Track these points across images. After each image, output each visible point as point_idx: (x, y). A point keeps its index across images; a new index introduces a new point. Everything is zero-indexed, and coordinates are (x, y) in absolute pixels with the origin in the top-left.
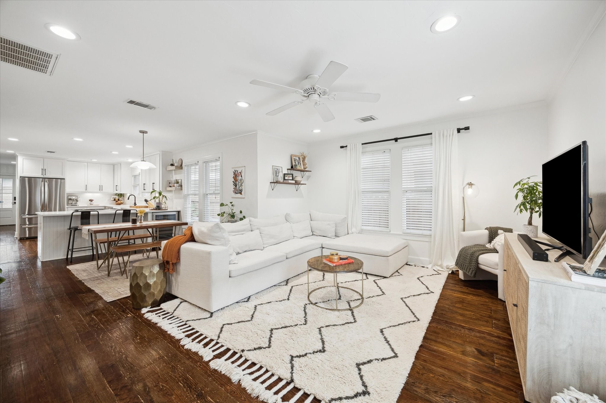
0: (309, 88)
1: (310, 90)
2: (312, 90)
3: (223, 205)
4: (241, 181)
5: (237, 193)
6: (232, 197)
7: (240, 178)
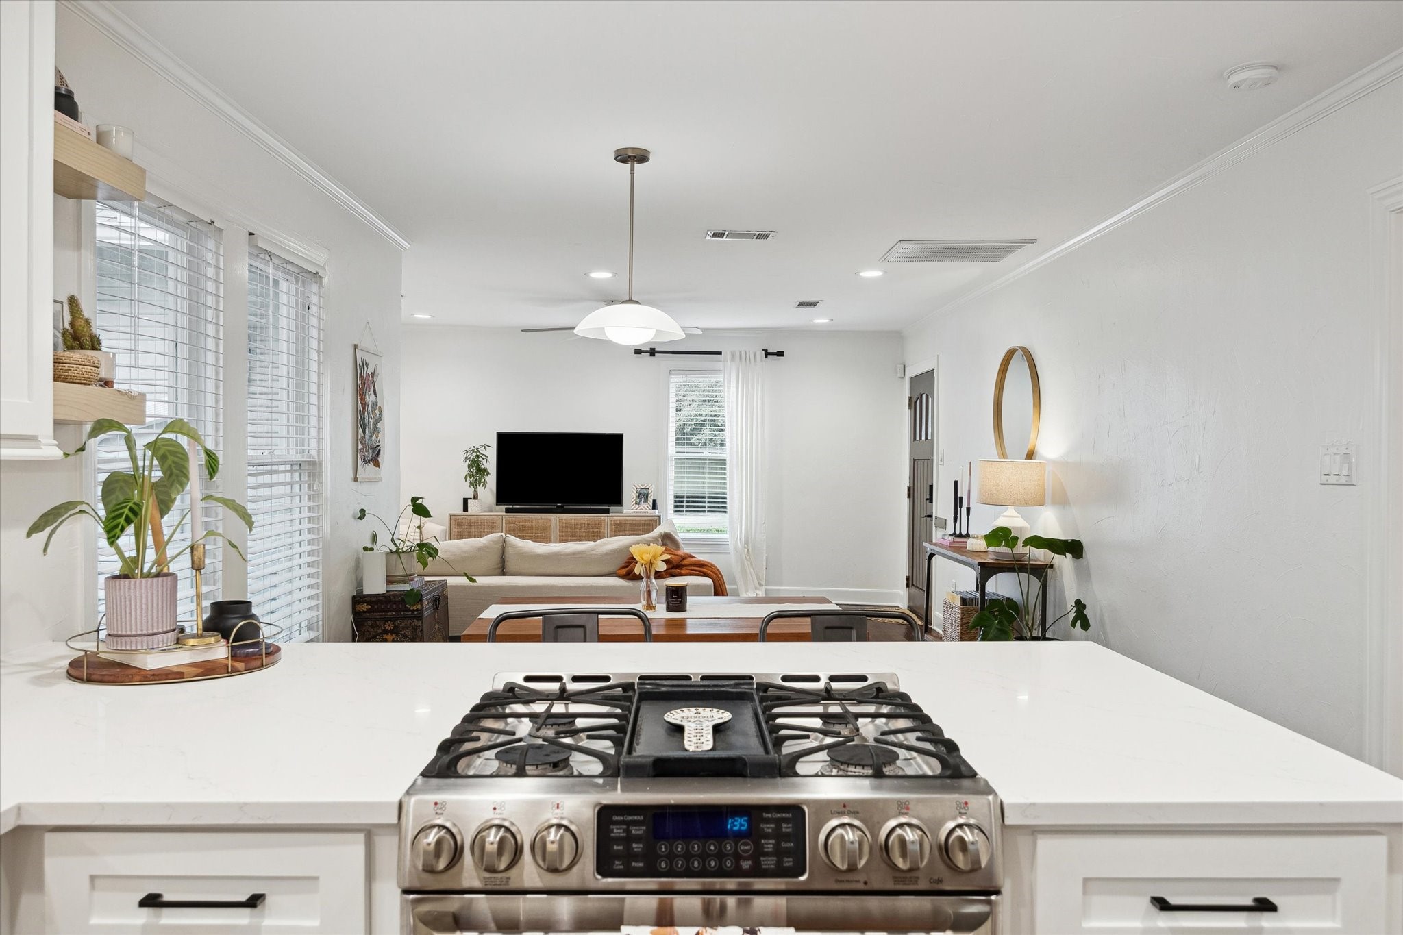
3: (362, 514)
4: (374, 409)
5: (366, 462)
6: (356, 479)
7: (372, 397)
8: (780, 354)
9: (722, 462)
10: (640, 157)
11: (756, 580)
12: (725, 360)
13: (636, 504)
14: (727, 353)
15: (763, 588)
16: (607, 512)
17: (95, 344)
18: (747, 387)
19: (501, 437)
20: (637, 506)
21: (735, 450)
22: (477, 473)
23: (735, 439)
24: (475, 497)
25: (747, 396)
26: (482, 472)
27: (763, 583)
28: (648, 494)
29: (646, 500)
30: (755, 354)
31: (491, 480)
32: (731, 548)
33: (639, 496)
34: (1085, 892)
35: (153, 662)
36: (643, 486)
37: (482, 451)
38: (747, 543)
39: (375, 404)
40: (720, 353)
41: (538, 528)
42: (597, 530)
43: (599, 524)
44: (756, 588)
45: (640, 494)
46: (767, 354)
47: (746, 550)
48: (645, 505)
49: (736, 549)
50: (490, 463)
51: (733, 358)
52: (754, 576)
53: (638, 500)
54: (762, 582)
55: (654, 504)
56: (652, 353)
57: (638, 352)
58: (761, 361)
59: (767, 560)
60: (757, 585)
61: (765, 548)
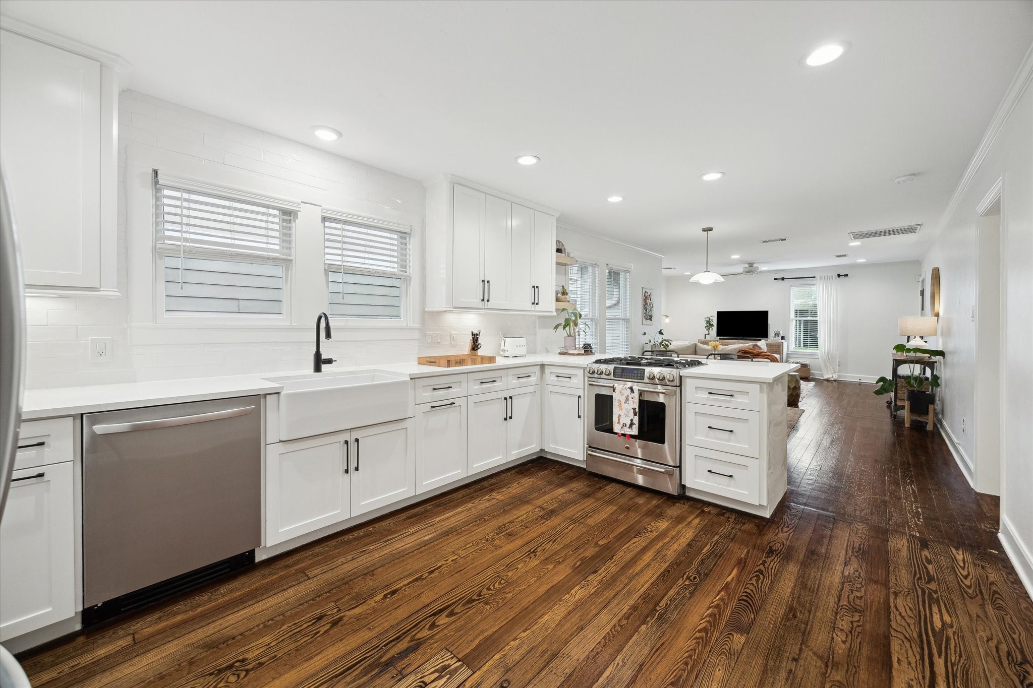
3: (645, 334)
4: (650, 305)
5: (646, 319)
6: (643, 324)
7: (650, 301)
8: (846, 275)
9: (816, 322)
10: (710, 229)
11: (832, 370)
12: (817, 280)
14: (818, 277)
15: (837, 374)
16: (758, 340)
17: (567, 294)
18: (828, 289)
19: (719, 313)
20: (775, 338)
21: (822, 316)
22: (709, 325)
23: (822, 312)
24: (708, 334)
25: (828, 295)
26: (711, 325)
28: (779, 334)
29: (778, 336)
30: (832, 277)
31: (715, 328)
32: (820, 356)
34: (696, 390)
35: (571, 352)
36: (777, 331)
37: (711, 318)
38: (828, 352)
39: (650, 304)
40: (815, 277)
44: (833, 374)
45: (776, 333)
46: (839, 276)
47: (827, 357)
48: (778, 338)
49: (822, 357)
50: (714, 322)
51: (821, 278)
52: (831, 368)
53: (775, 336)
54: (836, 371)
55: (783, 338)
56: (783, 279)
57: (776, 279)
58: (836, 279)
59: (839, 362)
60: (833, 372)
61: (838, 357)
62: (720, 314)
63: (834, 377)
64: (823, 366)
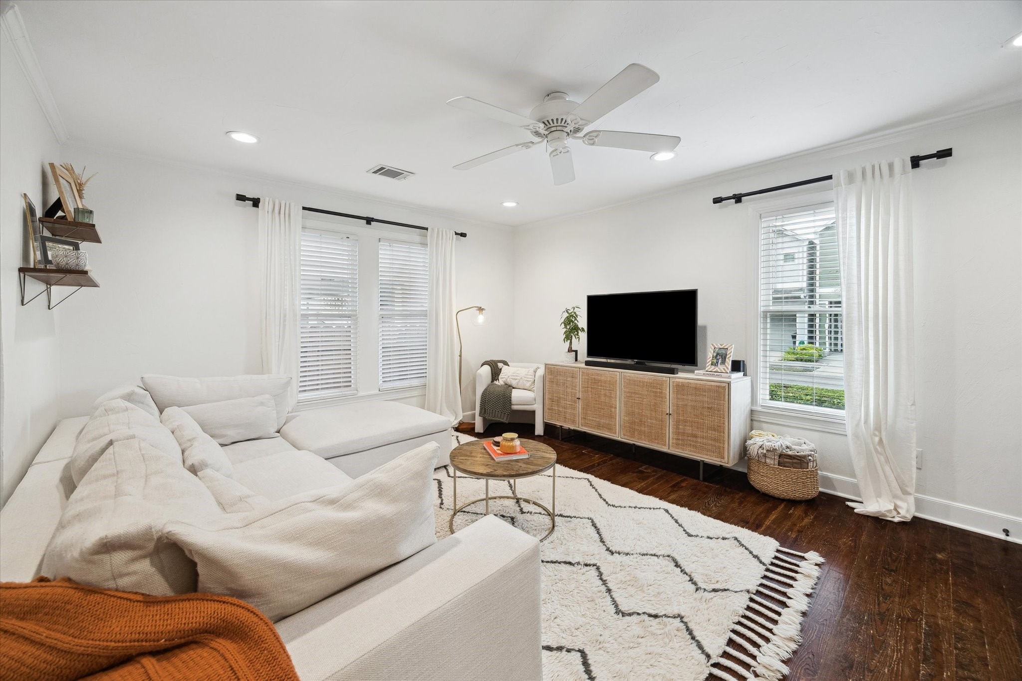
0: (548, 121)
1: (550, 124)
2: (553, 123)
8: (946, 153)
11: (895, 484)
12: (839, 184)
13: (712, 364)
14: (839, 174)
16: (672, 371)
19: (591, 300)
20: (713, 367)
21: (856, 301)
22: (571, 329)
23: (855, 287)
26: (576, 329)
27: (911, 490)
28: (726, 355)
29: (723, 362)
30: (891, 166)
32: (849, 432)
33: (716, 356)
36: (721, 345)
37: (574, 312)
38: (878, 428)
40: (830, 177)
41: (605, 382)
42: (658, 390)
43: (661, 384)
44: (895, 497)
45: (718, 354)
46: (917, 160)
47: (877, 439)
49: (856, 436)
50: (582, 322)
51: (851, 177)
52: (892, 478)
53: (715, 361)
54: (908, 489)
55: (737, 366)
56: (738, 198)
57: (717, 201)
58: (904, 172)
59: (920, 457)
60: (899, 492)
61: (914, 440)
62: (594, 302)
63: (903, 512)
64: (859, 464)
